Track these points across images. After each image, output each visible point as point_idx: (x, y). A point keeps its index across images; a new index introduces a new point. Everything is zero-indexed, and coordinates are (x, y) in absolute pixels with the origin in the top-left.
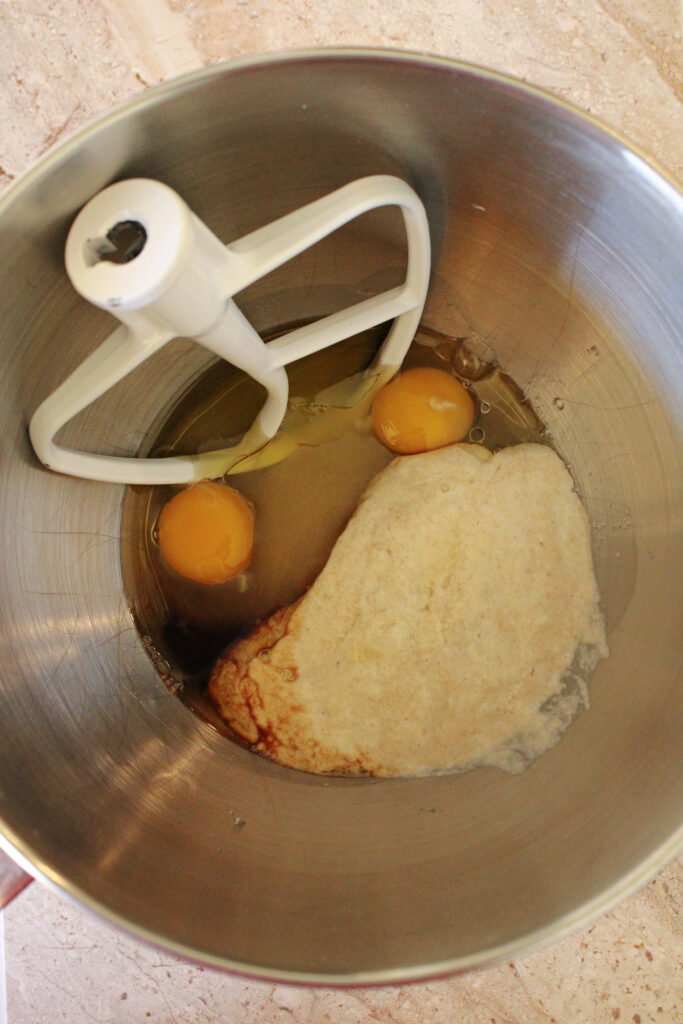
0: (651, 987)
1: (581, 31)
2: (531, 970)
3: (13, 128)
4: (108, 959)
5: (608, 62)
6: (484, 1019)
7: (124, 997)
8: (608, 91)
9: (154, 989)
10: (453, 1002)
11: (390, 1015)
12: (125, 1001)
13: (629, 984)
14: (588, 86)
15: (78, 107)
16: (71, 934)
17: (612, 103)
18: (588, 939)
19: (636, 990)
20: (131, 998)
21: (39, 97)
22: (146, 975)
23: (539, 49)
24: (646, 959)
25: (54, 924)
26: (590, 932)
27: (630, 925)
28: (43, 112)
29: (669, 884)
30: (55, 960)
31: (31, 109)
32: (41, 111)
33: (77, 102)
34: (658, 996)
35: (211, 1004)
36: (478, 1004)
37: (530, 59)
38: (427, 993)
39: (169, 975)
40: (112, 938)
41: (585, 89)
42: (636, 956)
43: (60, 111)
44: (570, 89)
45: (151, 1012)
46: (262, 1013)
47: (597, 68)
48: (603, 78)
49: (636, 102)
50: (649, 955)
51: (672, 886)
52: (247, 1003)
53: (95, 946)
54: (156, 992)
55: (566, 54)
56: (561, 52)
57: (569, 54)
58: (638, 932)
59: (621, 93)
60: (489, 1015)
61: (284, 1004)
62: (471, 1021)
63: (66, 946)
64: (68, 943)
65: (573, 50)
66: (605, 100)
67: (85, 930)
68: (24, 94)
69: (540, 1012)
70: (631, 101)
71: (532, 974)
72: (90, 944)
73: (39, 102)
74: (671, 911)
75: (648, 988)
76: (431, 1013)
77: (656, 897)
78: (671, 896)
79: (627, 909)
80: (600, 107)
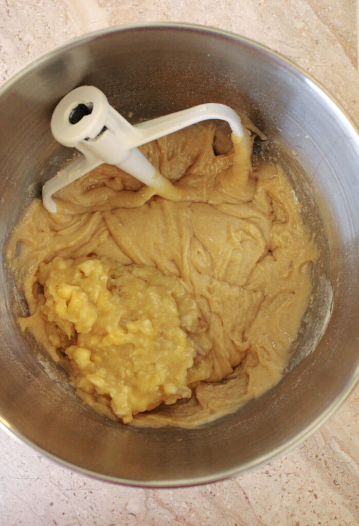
0: (316, 512)
1: (306, 28)
2: (256, 501)
3: (16, 62)
4: (44, 485)
5: (319, 45)
6: (232, 523)
7: (52, 504)
8: (318, 60)
9: (67, 501)
10: (217, 515)
11: (185, 520)
12: (52, 507)
13: (305, 510)
14: (308, 57)
16: (26, 471)
17: (320, 66)
18: (286, 486)
19: (308, 513)
20: (55, 505)
21: (30, 47)
22: (63, 494)
23: (285, 36)
24: (314, 498)
25: (18, 466)
26: (287, 483)
27: (307, 481)
28: (32, 55)
29: (327, 460)
30: (18, 484)
31: (25, 53)
32: (31, 55)
34: (319, 516)
35: (95, 510)
36: (229, 516)
37: (280, 41)
38: (204, 509)
39: (75, 494)
40: (47, 475)
41: (306, 58)
42: (309, 496)
44: (299, 57)
45: (65, 512)
46: (120, 516)
47: (313, 48)
48: (316, 53)
49: (332, 66)
50: (316, 496)
51: (329, 462)
52: (113, 510)
53: (38, 478)
54: (68, 502)
56: (296, 39)
57: (299, 40)
58: (311, 484)
59: (324, 61)
60: (234, 522)
61: (131, 512)
62: (225, 524)
63: (24, 478)
64: (24, 476)
65: (302, 38)
66: (317, 64)
67: (33, 470)
68: (22, 45)
69: (260, 522)
70: (330, 65)
71: (257, 503)
72: (36, 477)
73: (30, 50)
74: (328, 474)
75: (314, 512)
76: (205, 520)
77: (320, 467)
78: (328, 467)
79: (306, 472)
80: (314, 67)
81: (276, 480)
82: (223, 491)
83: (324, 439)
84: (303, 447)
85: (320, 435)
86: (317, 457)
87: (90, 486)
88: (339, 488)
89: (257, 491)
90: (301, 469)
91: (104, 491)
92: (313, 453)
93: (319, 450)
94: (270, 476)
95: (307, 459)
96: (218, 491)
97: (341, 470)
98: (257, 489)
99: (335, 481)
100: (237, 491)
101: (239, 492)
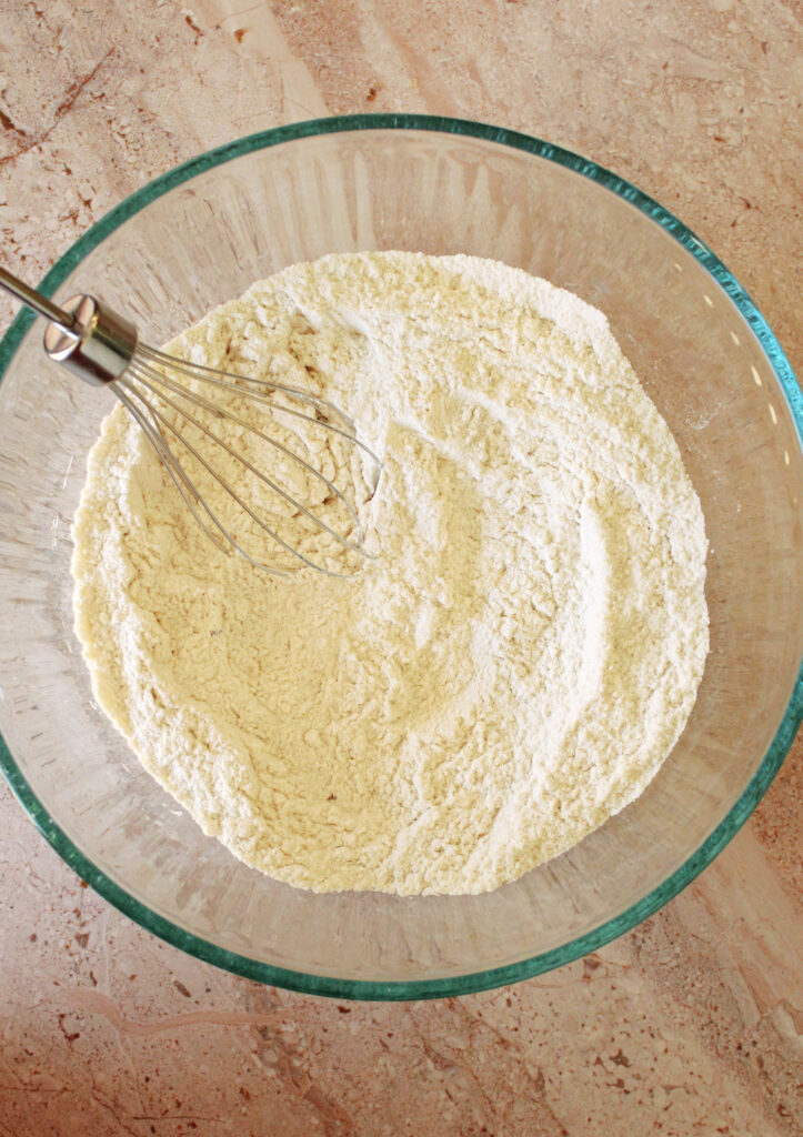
1: (740, 12)
4: (80, 1106)
5: (770, 54)
8: (767, 90)
14: (742, 82)
15: (111, 53)
16: (36, 1073)
17: (771, 105)
18: (663, 1117)
21: (62, 36)
22: (126, 1127)
23: (687, 29)
25: (16, 1059)
26: (666, 1109)
27: (714, 1104)
28: (67, 55)
29: (764, 1057)
30: (15, 1104)
31: (52, 51)
32: (65, 53)
33: (111, 46)
37: (675, 41)
39: (153, 1130)
40: (87, 1081)
41: (739, 85)
43: (89, 56)
44: (720, 82)
47: (755, 59)
48: (761, 72)
51: (769, 1060)
53: (65, 1089)
55: (719, 39)
56: (714, 37)
57: (722, 40)
58: (723, 1113)
59: (782, 93)
63: (29, 1087)
64: (32, 1084)
65: (728, 35)
66: (762, 100)
67: (53, 1070)
68: (44, 29)
70: (794, 104)
72: (59, 1086)
73: (63, 42)
74: (764, 1090)
77: (748, 1073)
78: (766, 1073)
79: (713, 1084)
80: (755, 108)
81: (640, 1103)
82: (513, 1126)
83: (758, 1007)
84: (707, 1025)
85: (750, 998)
86: (740, 1048)
87: (191, 1109)
88: (790, 1124)
89: (594, 1129)
90: (700, 1077)
91: (224, 1122)
92: (730, 1038)
93: (746, 1031)
94: (627, 1092)
95: (717, 1053)
96: (501, 1126)
97: (797, 1080)
98: (594, 1123)
99: (781, 1107)
100: (546, 1127)
101: (551, 1129)
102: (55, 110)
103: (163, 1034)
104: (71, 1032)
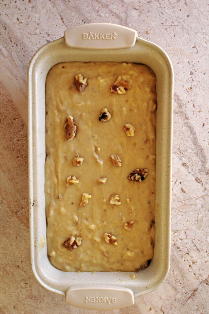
102: (198, 290)
103: (171, 48)
104: (195, 49)
